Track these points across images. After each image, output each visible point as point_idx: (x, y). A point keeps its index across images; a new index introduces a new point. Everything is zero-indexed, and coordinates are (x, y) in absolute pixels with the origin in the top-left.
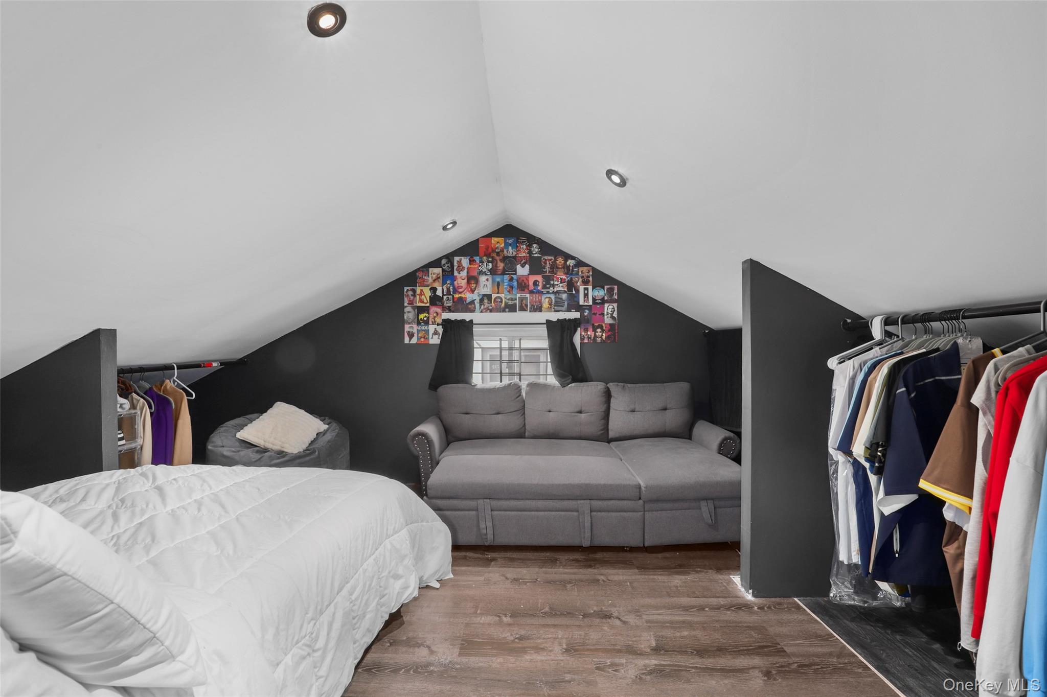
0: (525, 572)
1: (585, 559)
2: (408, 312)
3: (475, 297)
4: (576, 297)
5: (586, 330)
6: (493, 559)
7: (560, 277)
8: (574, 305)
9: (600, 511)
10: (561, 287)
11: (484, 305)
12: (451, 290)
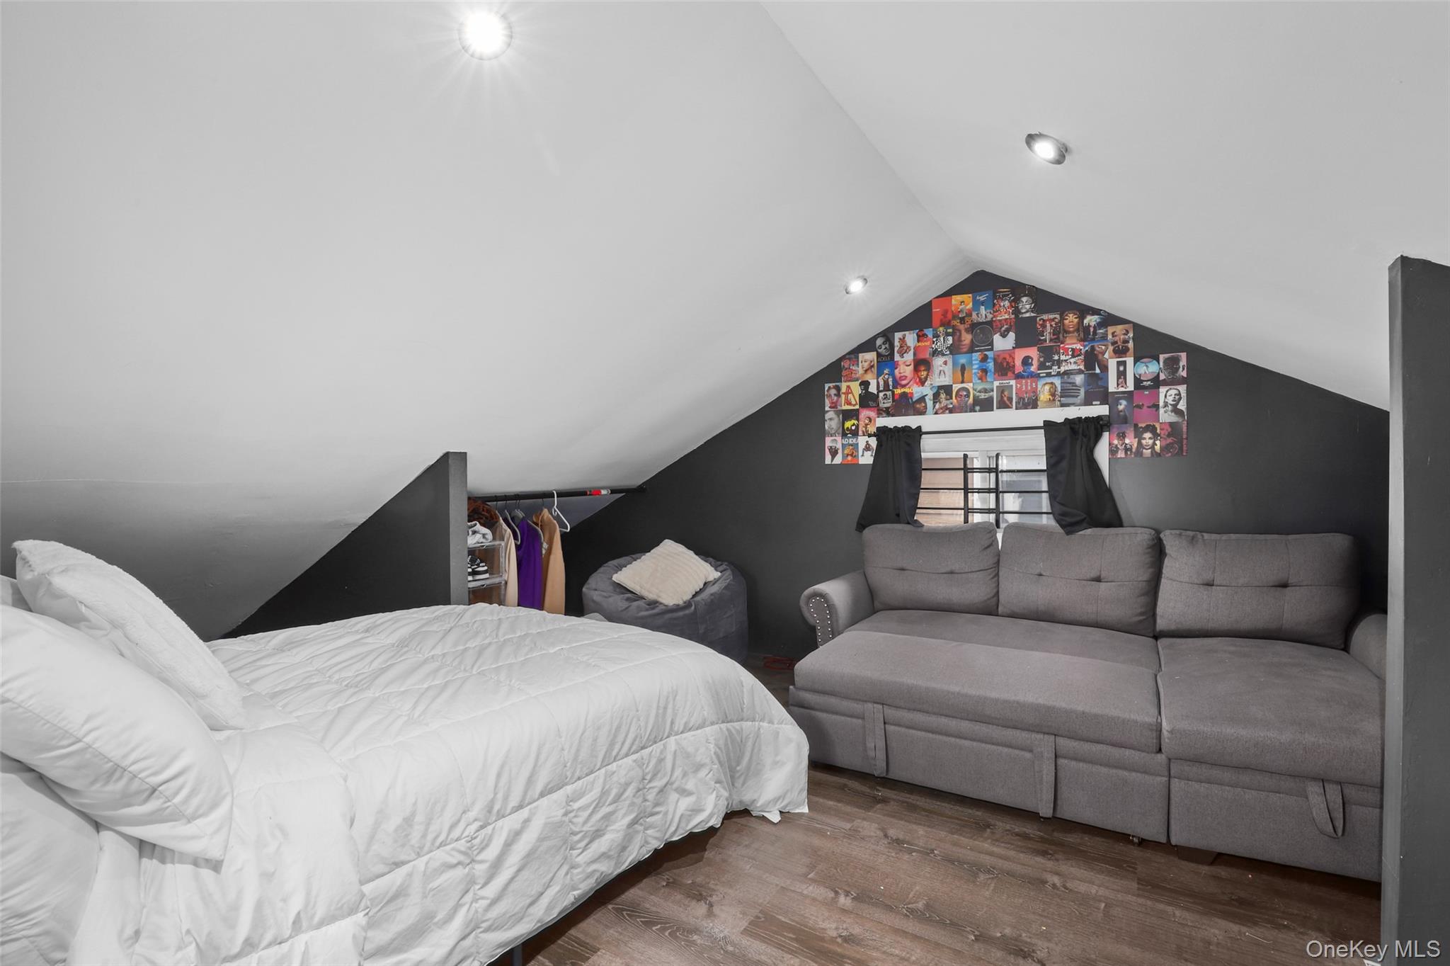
0: (921, 834)
1: (1041, 837)
2: (831, 419)
3: (927, 391)
4: (1102, 379)
5: (1122, 436)
6: (884, 801)
7: (1070, 347)
8: (1098, 393)
9: (1076, 759)
10: (1073, 364)
11: (940, 403)
12: (891, 383)
